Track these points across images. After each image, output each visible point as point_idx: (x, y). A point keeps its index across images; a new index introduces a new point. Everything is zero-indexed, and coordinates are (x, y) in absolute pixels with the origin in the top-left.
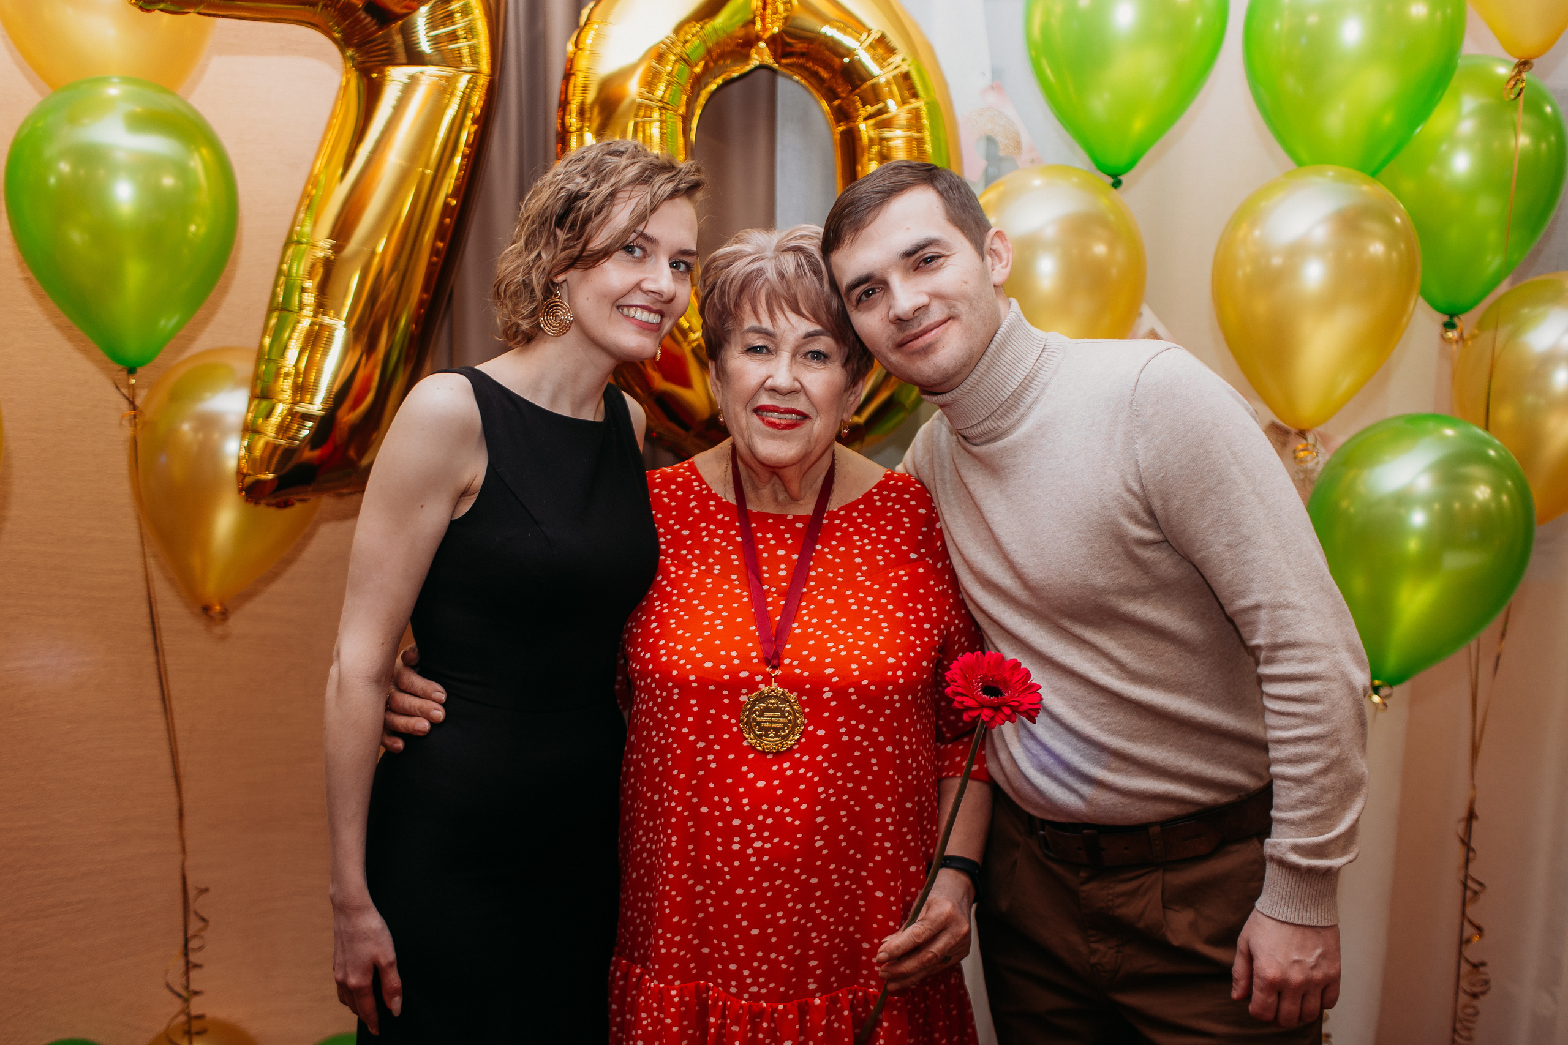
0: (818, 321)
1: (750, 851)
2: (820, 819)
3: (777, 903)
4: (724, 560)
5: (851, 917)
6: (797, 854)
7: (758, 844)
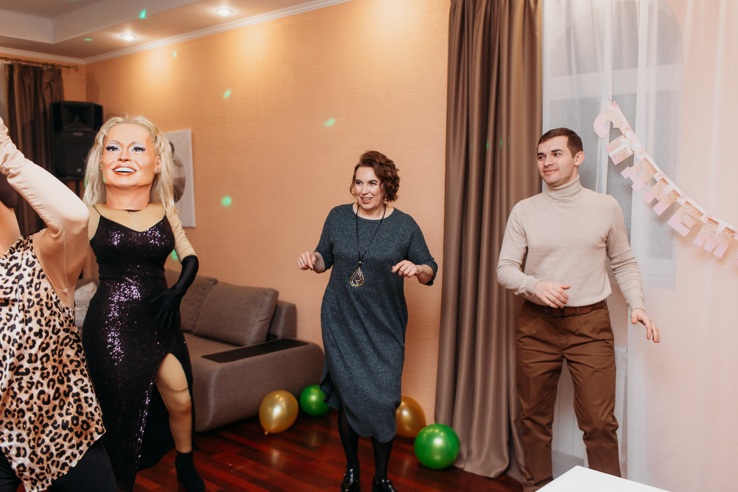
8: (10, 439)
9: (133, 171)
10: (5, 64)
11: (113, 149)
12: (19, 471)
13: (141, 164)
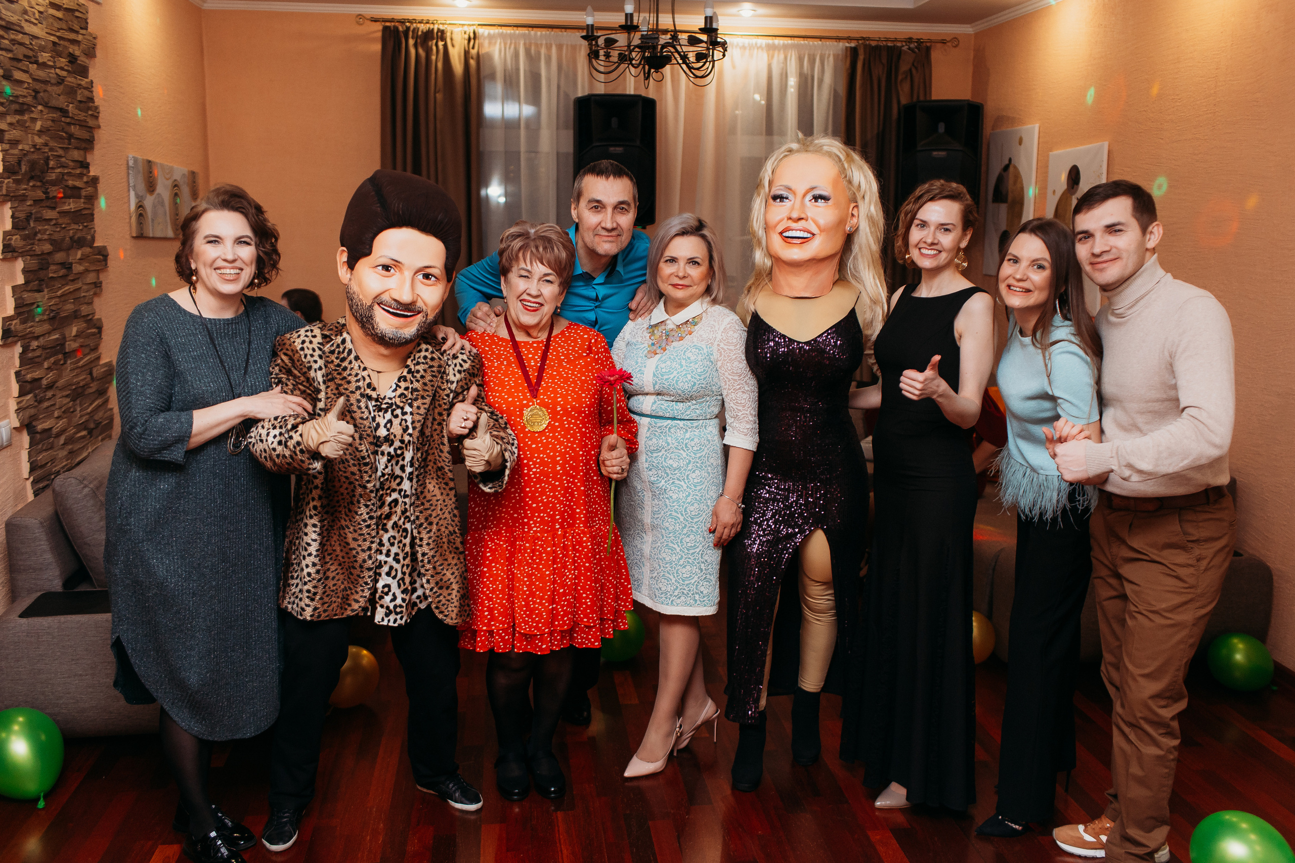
0: (551, 268)
1: (531, 473)
2: (558, 458)
3: (543, 493)
4: (507, 359)
5: (572, 499)
6: (550, 473)
7: (534, 470)
8: (388, 555)
9: (809, 235)
10: (847, 48)
11: (781, 198)
12: (382, 592)
13: (822, 222)
